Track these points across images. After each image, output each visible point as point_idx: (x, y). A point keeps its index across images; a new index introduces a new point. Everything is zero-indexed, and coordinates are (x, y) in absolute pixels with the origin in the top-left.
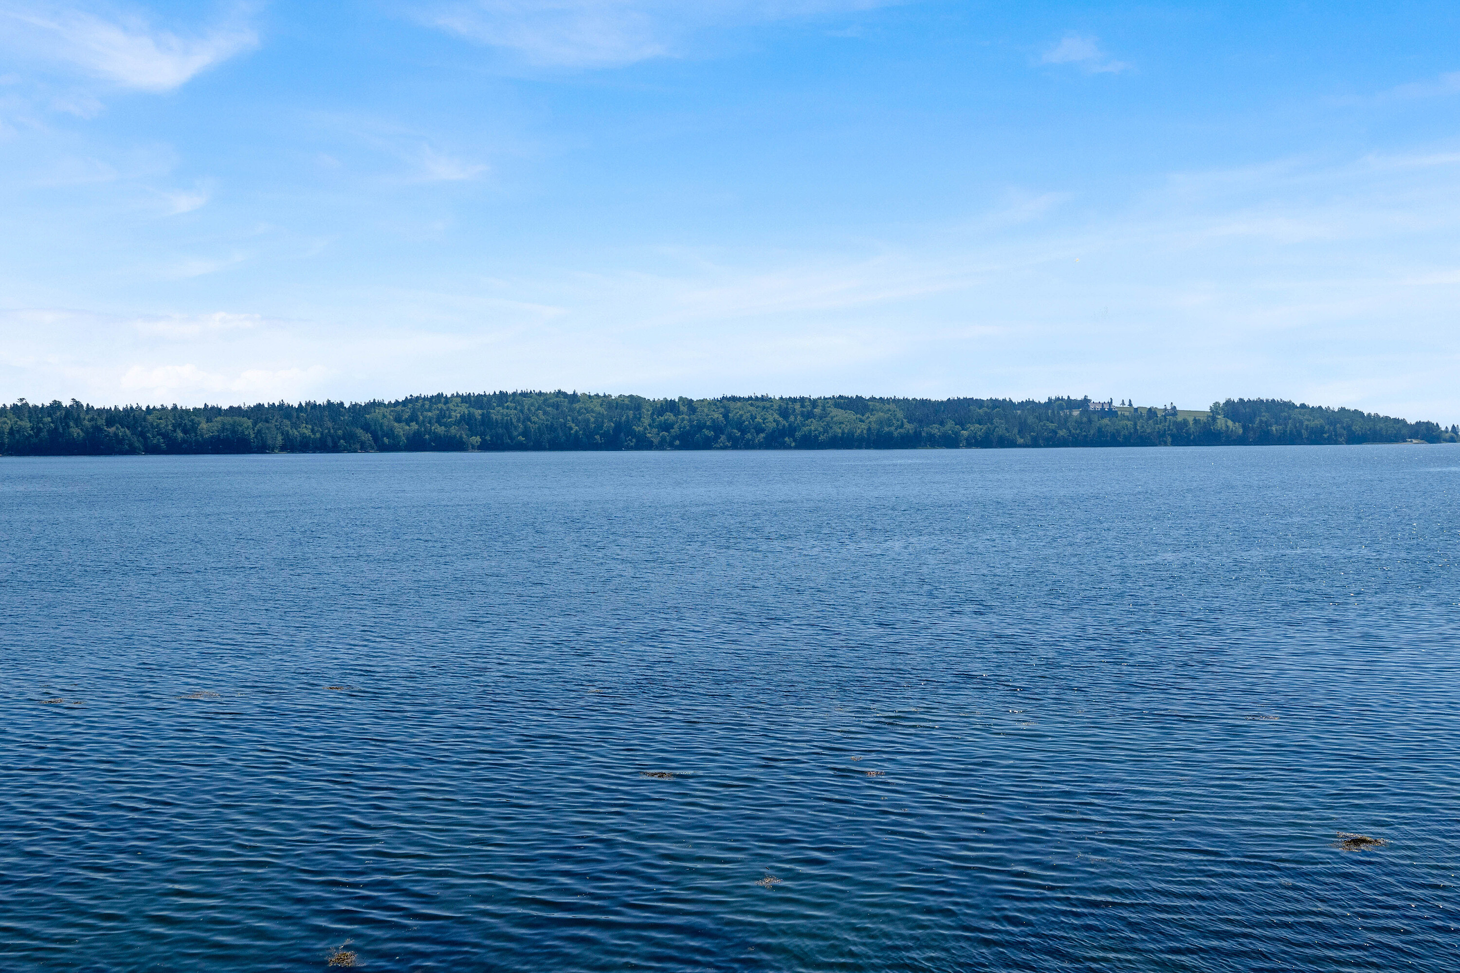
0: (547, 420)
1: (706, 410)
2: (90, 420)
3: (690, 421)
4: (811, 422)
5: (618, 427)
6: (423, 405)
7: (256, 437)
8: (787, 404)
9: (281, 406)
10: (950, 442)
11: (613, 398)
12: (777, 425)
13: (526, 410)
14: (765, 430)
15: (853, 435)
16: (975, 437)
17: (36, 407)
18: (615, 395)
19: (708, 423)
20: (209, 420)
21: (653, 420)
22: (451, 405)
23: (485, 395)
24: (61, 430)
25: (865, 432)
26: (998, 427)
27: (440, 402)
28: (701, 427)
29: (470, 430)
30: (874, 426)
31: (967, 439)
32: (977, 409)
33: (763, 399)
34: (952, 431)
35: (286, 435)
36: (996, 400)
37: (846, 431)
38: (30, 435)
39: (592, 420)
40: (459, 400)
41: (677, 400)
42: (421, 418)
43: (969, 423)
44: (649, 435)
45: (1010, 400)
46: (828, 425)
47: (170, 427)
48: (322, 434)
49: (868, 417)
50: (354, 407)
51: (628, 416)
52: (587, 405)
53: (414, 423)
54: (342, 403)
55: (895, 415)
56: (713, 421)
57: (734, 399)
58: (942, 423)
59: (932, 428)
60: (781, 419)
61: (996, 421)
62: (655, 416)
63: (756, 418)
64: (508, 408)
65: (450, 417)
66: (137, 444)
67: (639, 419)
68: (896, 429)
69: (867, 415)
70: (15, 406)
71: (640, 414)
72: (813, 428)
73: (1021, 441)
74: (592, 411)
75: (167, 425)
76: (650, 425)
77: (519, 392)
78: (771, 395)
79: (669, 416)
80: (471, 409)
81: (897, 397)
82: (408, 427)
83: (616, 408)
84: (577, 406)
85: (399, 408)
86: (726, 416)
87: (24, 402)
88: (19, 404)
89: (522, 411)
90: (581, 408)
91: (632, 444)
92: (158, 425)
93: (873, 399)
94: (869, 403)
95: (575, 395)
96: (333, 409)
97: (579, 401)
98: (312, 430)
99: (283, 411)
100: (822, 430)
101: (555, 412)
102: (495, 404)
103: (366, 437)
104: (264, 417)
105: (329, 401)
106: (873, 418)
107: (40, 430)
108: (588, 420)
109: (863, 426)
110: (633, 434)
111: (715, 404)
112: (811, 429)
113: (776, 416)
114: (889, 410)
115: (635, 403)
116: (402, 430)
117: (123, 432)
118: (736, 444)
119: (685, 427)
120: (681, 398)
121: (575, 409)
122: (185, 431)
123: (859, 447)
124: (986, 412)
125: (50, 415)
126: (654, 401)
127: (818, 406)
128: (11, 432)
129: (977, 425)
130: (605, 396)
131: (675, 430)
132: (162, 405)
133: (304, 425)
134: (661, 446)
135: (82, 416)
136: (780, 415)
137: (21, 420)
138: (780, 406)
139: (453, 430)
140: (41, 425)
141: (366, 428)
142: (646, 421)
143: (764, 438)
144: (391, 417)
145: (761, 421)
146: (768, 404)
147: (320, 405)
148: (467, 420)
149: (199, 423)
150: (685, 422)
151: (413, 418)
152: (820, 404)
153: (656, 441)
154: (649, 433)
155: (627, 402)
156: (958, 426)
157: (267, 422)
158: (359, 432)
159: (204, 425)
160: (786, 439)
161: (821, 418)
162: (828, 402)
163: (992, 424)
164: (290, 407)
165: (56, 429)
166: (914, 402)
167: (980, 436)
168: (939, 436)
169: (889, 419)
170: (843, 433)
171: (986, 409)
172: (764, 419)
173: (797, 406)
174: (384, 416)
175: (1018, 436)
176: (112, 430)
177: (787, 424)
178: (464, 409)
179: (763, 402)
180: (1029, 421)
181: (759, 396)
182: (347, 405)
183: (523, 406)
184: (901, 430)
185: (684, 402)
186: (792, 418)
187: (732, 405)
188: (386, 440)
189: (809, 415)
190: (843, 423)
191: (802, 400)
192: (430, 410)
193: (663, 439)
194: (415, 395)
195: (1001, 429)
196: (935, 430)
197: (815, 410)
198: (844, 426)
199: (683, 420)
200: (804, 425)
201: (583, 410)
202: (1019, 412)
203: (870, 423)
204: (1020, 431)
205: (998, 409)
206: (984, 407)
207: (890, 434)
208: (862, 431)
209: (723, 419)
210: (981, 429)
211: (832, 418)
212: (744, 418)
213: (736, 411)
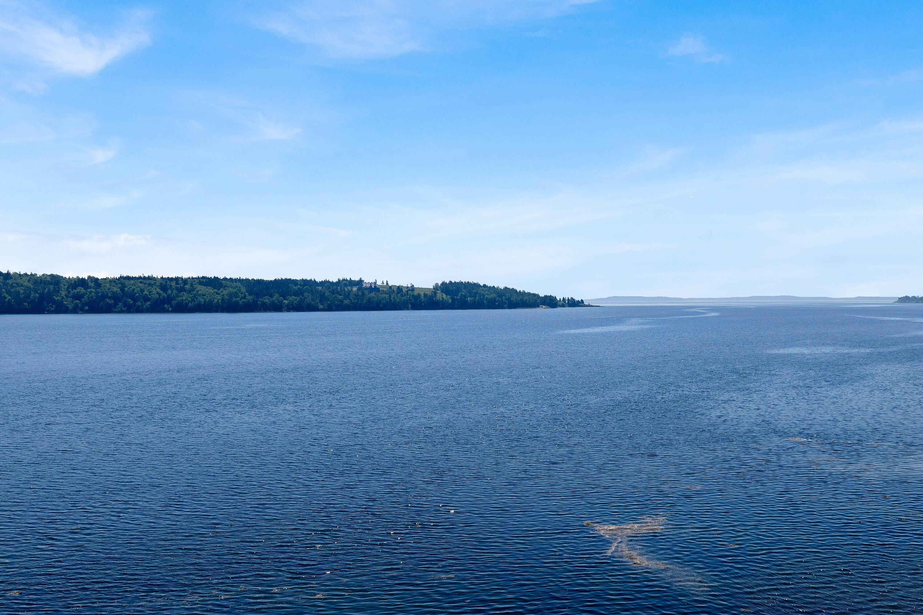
1: (108, 285)
3: (96, 293)
4: (183, 294)
5: (42, 297)
8: (166, 282)
10: (277, 308)
11: (38, 276)
12: (159, 296)
14: (151, 300)
15: (212, 304)
16: (292, 305)
18: (39, 274)
19: (110, 295)
21: (69, 292)
25: (220, 301)
28: (104, 297)
30: (226, 297)
31: (287, 306)
32: (293, 286)
33: (149, 278)
34: (278, 301)
36: (306, 280)
37: (207, 300)
39: (22, 292)
41: (86, 278)
43: (289, 295)
44: (65, 303)
45: (315, 280)
46: (195, 296)
49: (222, 291)
51: (49, 289)
52: (18, 281)
55: (240, 290)
56: (113, 293)
57: (128, 278)
58: (271, 296)
59: (264, 299)
60: (162, 292)
61: (306, 294)
62: (70, 290)
63: (144, 291)
67: (58, 292)
68: (241, 299)
69: (221, 290)
71: (58, 288)
72: (184, 298)
73: (321, 307)
74: (22, 285)
76: (66, 296)
78: (155, 276)
79: (81, 290)
81: (241, 278)
83: (41, 284)
84: (10, 281)
86: (122, 290)
90: (13, 283)
91: (53, 309)
93: (225, 279)
94: (223, 282)
95: (8, 274)
97: (11, 278)
100: (190, 299)
106: (225, 292)
108: (19, 292)
109: (218, 297)
110: (54, 302)
111: (115, 282)
112: (183, 299)
113: (158, 290)
114: (236, 287)
115: (56, 280)
118: (130, 309)
119: (92, 297)
120: (89, 277)
121: (8, 284)
123: (217, 311)
124: (299, 288)
126: (69, 278)
127: (188, 283)
129: (294, 297)
130: (32, 275)
131: (85, 299)
134: (74, 311)
136: (161, 289)
138: (161, 283)
142: (63, 293)
143: (150, 305)
145: (148, 293)
146: (153, 282)
150: (92, 294)
153: (71, 307)
154: (65, 301)
155: (48, 279)
156: (281, 298)
160: (166, 306)
161: (190, 292)
162: (194, 281)
163: (303, 296)
166: (253, 281)
167: (295, 304)
168: (269, 304)
169: (236, 293)
170: (205, 302)
171: (299, 286)
172: (150, 292)
173: (173, 284)
175: (319, 304)
177: (166, 296)
179: (149, 281)
180: (326, 294)
181: (147, 276)
184: (245, 300)
185: (92, 280)
186: (169, 292)
187: (127, 282)
189: (182, 290)
190: (205, 295)
191: (177, 279)
193: (76, 306)
195: (308, 298)
196: (267, 300)
197: (186, 286)
198: (206, 297)
199: (91, 292)
200: (178, 296)
201: (15, 285)
202: (320, 288)
203: (223, 295)
204: (321, 301)
205: (307, 287)
206: (298, 285)
207: (237, 302)
208: (218, 301)
209: (120, 292)
210: (296, 299)
211: (198, 291)
212: (136, 291)
213: (131, 286)
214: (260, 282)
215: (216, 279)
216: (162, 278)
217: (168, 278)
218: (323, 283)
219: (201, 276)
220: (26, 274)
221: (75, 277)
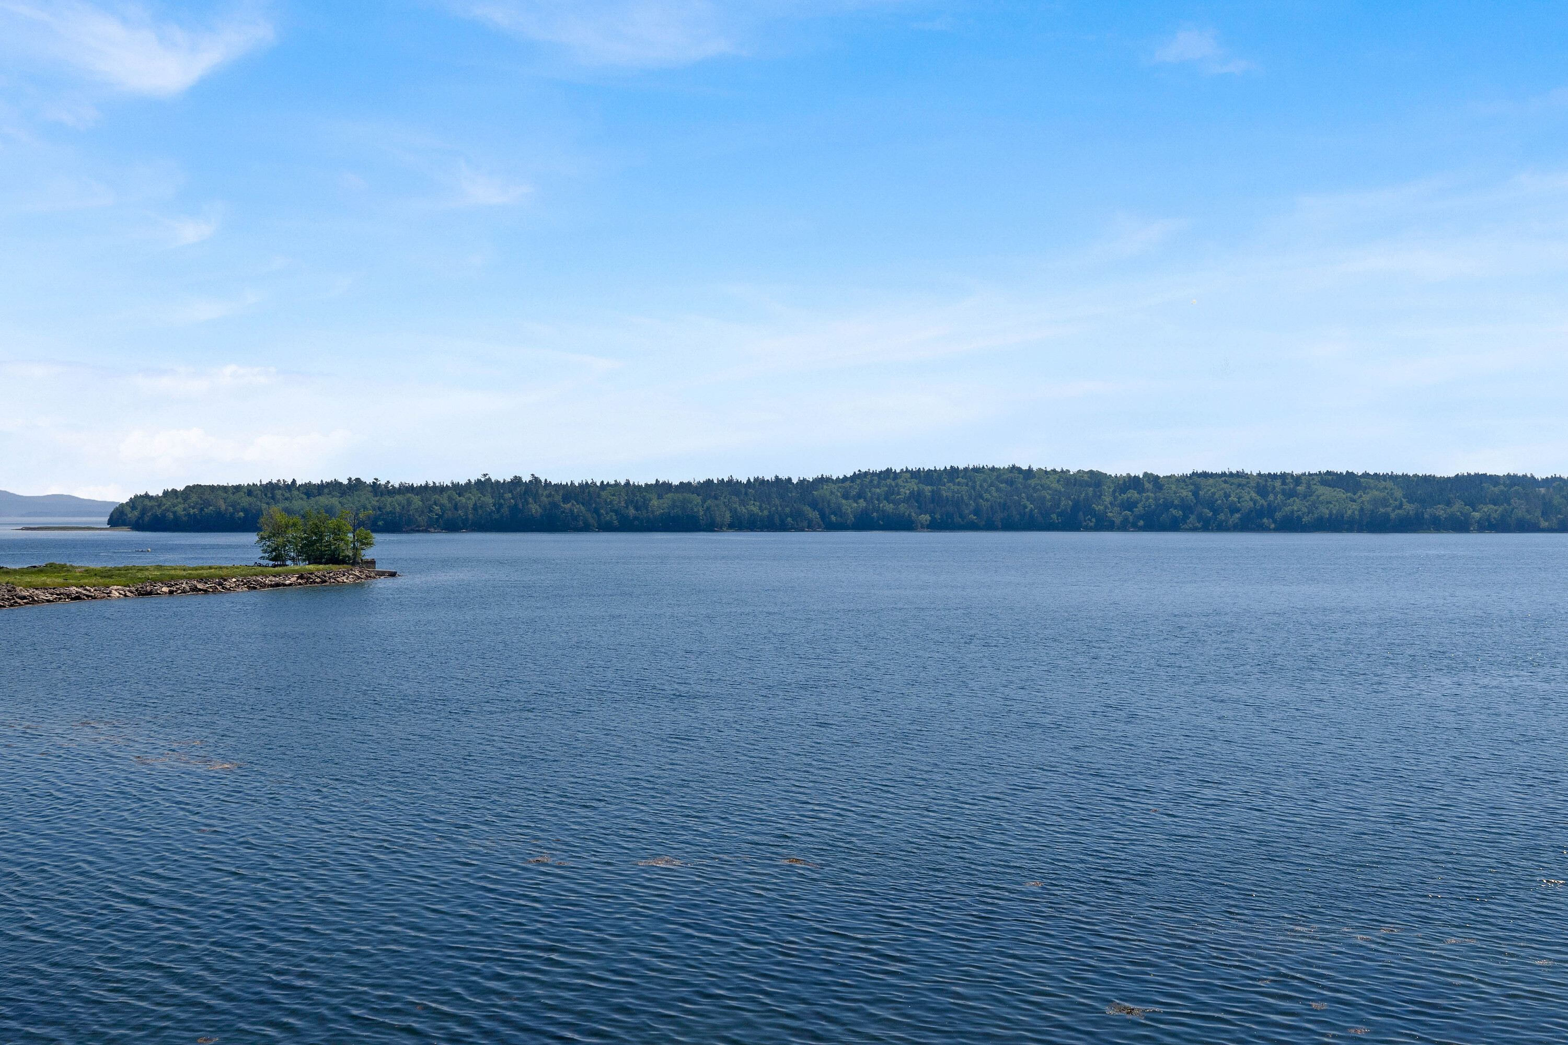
0: (1000, 498)
1: (1174, 487)
2: (549, 496)
3: (1156, 499)
4: (1294, 501)
5: (1076, 506)
6: (871, 481)
7: (705, 514)
8: (1266, 481)
9: (730, 481)
10: (1460, 525)
11: (1071, 473)
12: (1255, 504)
13: (978, 487)
14: (1241, 510)
15: (1342, 517)
16: (1488, 520)
17: (497, 482)
18: (1073, 470)
19: (1176, 502)
20: (660, 497)
21: (1115, 498)
22: (900, 481)
23: (935, 470)
24: (520, 505)
25: (1356, 513)
26: (1516, 508)
27: (889, 478)
28: (1167, 505)
29: (919, 508)
30: (1368, 506)
31: (1478, 522)
32: (1491, 486)
33: (1239, 475)
34: (1461, 513)
35: (734, 512)
36: (1515, 476)
37: (1334, 512)
38: (492, 511)
39: (1048, 497)
40: (908, 475)
41: (1141, 476)
42: (869, 495)
43: (1482, 503)
44: (1109, 514)
45: (1532, 476)
46: (1313, 505)
47: (623, 504)
48: (770, 512)
49: (1361, 496)
50: (802, 482)
51: (1087, 494)
52: (1043, 481)
53: (862, 500)
54: (790, 479)
55: (1392, 494)
56: (1182, 499)
57: (1205, 475)
58: (1449, 504)
59: (1436, 509)
60: (1258, 498)
61: (1515, 501)
62: (1117, 494)
63: (1230, 496)
64: (959, 484)
65: (899, 494)
66: (591, 521)
67: (1100, 497)
68: (1394, 510)
69: (1359, 494)
70: (479, 481)
71: (1100, 491)
72: (1295, 509)
73: (1544, 524)
74: (1049, 488)
75: (620, 502)
76: (1111, 504)
77: (971, 467)
78: (1247, 471)
79: (1133, 494)
80: (921, 486)
81: (1395, 473)
82: (856, 505)
83: (1075, 485)
84: (1032, 482)
85: (848, 484)
86: (1196, 494)
87: (487, 477)
88: (483, 479)
89: (974, 488)
90: (1036, 485)
91: (1092, 524)
92: (611, 502)
93: (1366, 475)
94: (1362, 480)
95: (1030, 470)
96: (781, 485)
97: (1034, 476)
98: (760, 508)
99: (731, 486)
100: (1305, 510)
101: (1009, 488)
102: (946, 480)
103: (814, 515)
104: (713, 493)
105: (777, 477)
106: (1366, 498)
107: (501, 505)
108: (1045, 497)
109: (1354, 507)
110: (1093, 513)
111: (1184, 481)
112: (1293, 510)
113: (1254, 495)
115: (1096, 479)
116: (850, 507)
117: (578, 508)
118: (1207, 526)
120: (1146, 474)
121: (1030, 486)
122: (637, 508)
123: (1350, 530)
124: (1502, 491)
125: (511, 491)
126: (1116, 476)
127: (1301, 483)
128: (475, 508)
129: (1492, 506)
130: (1062, 471)
131: (1139, 510)
132: (616, 481)
133: (752, 502)
134: (1124, 527)
135: (540, 492)
136: (1258, 493)
137: (484, 496)
138: (1258, 483)
139: (902, 507)
140: (502, 501)
141: (814, 505)
142: (1107, 499)
143: (1240, 519)
144: (839, 494)
145: (1236, 499)
146: (1244, 481)
147: (768, 480)
148: (916, 498)
149: (650, 500)
150: (1150, 500)
151: (860, 495)
152: (1304, 481)
153: (1118, 520)
154: (1111, 512)
155: (1086, 478)
156: (1468, 507)
157: (716, 499)
158: (807, 509)
159: (655, 502)
160: (1265, 520)
161: (1305, 497)
162: (1313, 479)
163: (1509, 504)
164: (738, 483)
165: (516, 505)
166: (1415, 479)
167: (1495, 518)
168: (1445, 518)
169: (1384, 499)
170: (1331, 514)
171: (1502, 487)
172: (1239, 498)
173: (1278, 483)
174: (832, 493)
176: (568, 506)
177: (1265, 504)
178: (913, 485)
179: (1238, 479)
180: (1555, 502)
181: (1234, 472)
182: (795, 481)
183: (975, 482)
184: (1400, 511)
185: (1149, 478)
186: (1271, 497)
187: (1202, 481)
188: (833, 518)
189: (1291, 494)
190: (1331, 503)
191: (1284, 476)
192: (878, 486)
193: (1126, 519)
194: (863, 470)
195: (1520, 510)
196: (1441, 511)
197: (1298, 488)
198: (1331, 506)
199: (1148, 498)
200: (1285, 505)
201: (1039, 487)
202: (1543, 490)
203: (1363, 502)
204: (1544, 514)
205: (1516, 488)
206: (1499, 484)
207: (1387, 515)
208: (1353, 513)
209: (1193, 497)
210: (1496, 511)
211: (1318, 497)
212: (1217, 496)
213: (1208, 488)
214: (1428, 480)
215: (1350, 475)
216: (1259, 474)
217: (1269, 474)
218: (1547, 482)
219: (1324, 470)
220: (1054, 471)
221: (1124, 475)
